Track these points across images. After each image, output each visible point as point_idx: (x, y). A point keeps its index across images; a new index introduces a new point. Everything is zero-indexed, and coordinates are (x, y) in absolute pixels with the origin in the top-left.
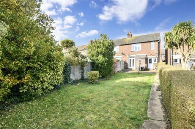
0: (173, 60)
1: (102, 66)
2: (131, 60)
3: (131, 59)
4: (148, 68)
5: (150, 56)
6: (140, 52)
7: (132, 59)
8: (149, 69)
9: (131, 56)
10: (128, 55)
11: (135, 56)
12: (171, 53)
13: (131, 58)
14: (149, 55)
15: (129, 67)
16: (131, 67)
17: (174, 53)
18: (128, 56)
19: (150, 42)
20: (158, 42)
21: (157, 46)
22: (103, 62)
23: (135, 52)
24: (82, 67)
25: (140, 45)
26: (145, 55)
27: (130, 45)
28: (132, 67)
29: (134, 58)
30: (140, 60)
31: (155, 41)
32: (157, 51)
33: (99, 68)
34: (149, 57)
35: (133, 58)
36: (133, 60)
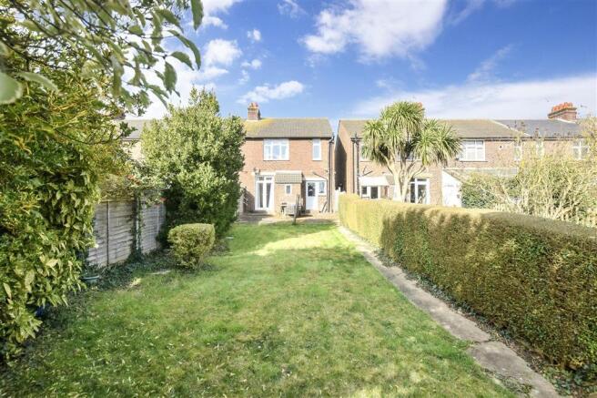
0: (358, 188)
1: (211, 205)
2: (261, 186)
3: (261, 182)
4: (307, 208)
5: (311, 176)
6: (288, 164)
7: (265, 183)
8: (309, 211)
9: (262, 174)
10: (255, 170)
11: (274, 173)
12: (356, 171)
13: (261, 178)
14: (308, 175)
15: (257, 208)
16: (262, 206)
17: (361, 173)
18: (253, 174)
19: (311, 139)
20: (328, 142)
21: (328, 150)
22: (215, 190)
23: (274, 164)
24: (134, 209)
25: (287, 143)
26: (300, 172)
27: (261, 142)
28: (265, 208)
29: (269, 182)
30: (288, 187)
31: (322, 138)
32: (327, 165)
33: (199, 212)
34: (308, 179)
35: (268, 179)
36: (269, 186)
